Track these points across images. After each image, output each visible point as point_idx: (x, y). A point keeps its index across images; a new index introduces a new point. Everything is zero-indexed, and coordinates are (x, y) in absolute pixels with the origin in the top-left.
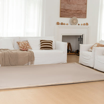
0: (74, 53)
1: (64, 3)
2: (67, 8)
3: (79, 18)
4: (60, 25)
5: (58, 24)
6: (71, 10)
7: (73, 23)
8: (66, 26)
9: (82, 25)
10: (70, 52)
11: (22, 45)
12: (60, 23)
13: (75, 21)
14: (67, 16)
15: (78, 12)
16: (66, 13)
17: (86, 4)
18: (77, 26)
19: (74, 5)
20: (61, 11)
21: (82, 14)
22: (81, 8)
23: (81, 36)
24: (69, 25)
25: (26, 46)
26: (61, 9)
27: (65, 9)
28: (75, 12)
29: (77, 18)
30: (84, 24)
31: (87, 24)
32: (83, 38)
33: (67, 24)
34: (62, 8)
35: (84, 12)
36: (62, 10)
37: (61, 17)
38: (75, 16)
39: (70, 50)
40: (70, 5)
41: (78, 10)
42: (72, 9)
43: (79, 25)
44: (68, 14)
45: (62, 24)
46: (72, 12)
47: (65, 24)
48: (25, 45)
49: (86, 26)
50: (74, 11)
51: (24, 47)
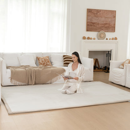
0: (102, 70)
1: (91, 16)
2: (94, 21)
3: (107, 31)
4: (86, 40)
5: (84, 38)
6: (98, 24)
7: (100, 37)
8: (93, 40)
9: (110, 39)
10: (97, 69)
11: (42, 61)
12: (87, 38)
13: (102, 36)
14: (94, 30)
15: (106, 26)
16: (93, 27)
17: (115, 17)
18: (105, 40)
19: (102, 18)
20: (88, 25)
21: (111, 27)
22: (110, 22)
23: (109, 51)
24: (96, 40)
25: (47, 63)
26: (87, 22)
27: (92, 22)
28: (103, 26)
29: (105, 31)
30: (113, 39)
31: (116, 39)
32: (111, 54)
33: (94, 39)
34: (89, 21)
35: (112, 25)
36: (89, 23)
37: (87, 30)
38: (103, 30)
39: (97, 66)
40: (97, 18)
41: (106, 24)
42: (100, 23)
43: (107, 39)
44: (95, 28)
45: (89, 38)
46: (100, 26)
47: (92, 39)
48: (45, 62)
49: (114, 41)
50: (101, 24)
51: (44, 63)
